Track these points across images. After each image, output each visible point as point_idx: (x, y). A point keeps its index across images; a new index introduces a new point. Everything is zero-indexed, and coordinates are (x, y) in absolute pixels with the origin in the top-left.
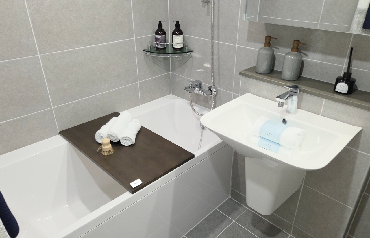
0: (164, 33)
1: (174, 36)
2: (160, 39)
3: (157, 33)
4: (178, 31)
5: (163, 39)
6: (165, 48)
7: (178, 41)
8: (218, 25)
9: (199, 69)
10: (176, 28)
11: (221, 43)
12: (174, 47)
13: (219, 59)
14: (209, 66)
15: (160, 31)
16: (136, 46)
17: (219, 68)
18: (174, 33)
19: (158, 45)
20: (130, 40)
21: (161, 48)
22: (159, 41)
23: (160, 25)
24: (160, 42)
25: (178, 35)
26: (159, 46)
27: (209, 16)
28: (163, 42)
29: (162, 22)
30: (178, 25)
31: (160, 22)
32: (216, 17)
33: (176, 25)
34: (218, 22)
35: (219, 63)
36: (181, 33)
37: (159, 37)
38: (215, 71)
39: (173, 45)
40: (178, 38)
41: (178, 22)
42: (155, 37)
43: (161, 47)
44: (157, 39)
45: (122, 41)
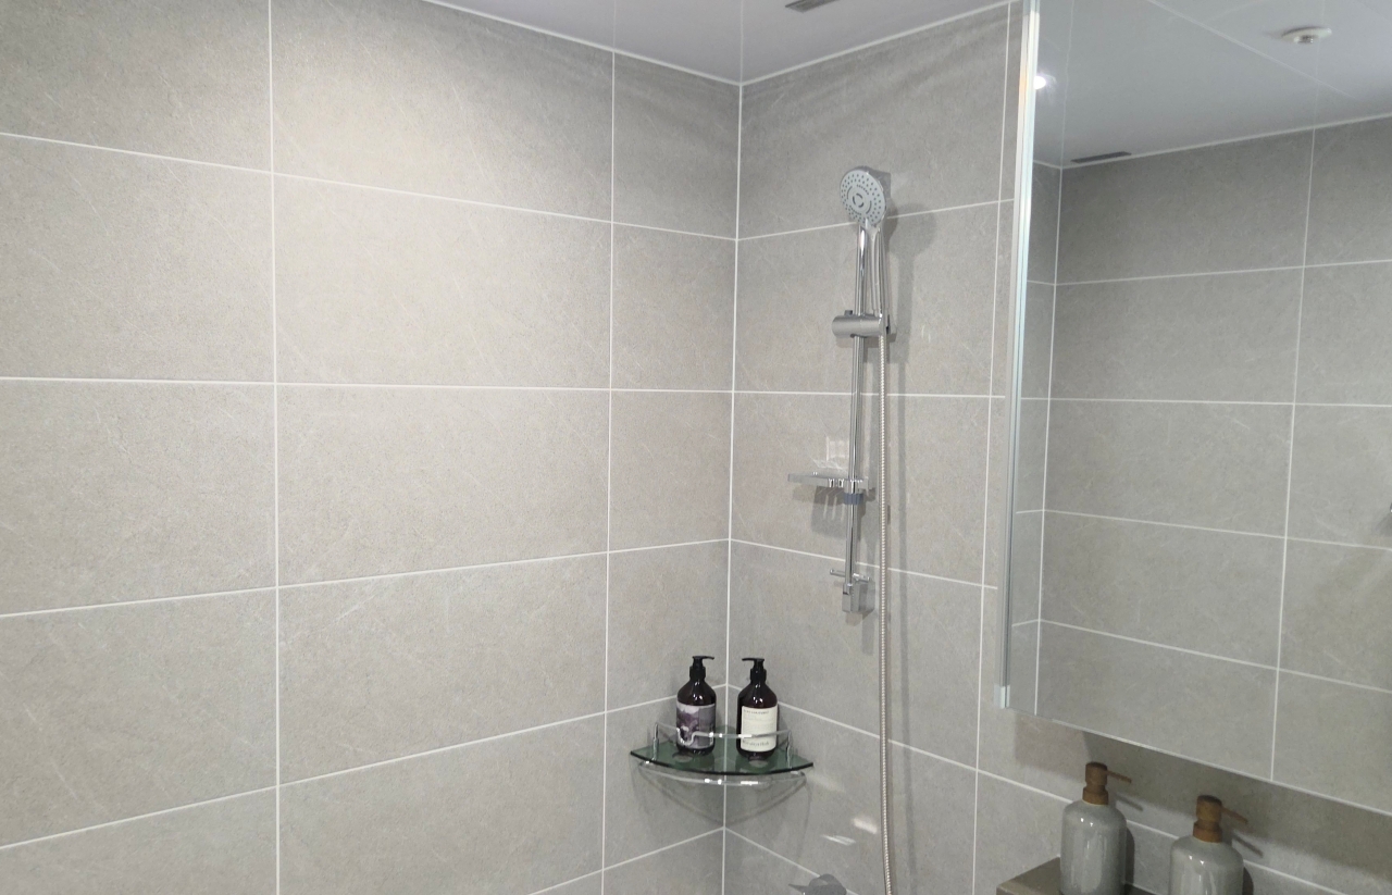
0: (710, 698)
1: (744, 708)
2: (694, 719)
3: (685, 696)
4: (758, 692)
5: (706, 717)
6: (712, 747)
7: (757, 728)
8: (905, 690)
9: (833, 833)
10: (753, 683)
11: (918, 754)
12: (744, 746)
13: (909, 808)
14: (872, 828)
15: (697, 688)
16: (609, 738)
17: (911, 846)
18: (744, 700)
19: (685, 739)
20: (589, 720)
21: (697, 750)
22: (692, 725)
23: (698, 669)
24: (694, 730)
25: (758, 706)
26: (688, 744)
27: (871, 653)
28: (703, 731)
29: (704, 661)
30: (758, 672)
31: (698, 661)
32: (896, 663)
33: (752, 672)
34: (905, 680)
35: (910, 824)
36: (768, 700)
37: (691, 710)
38: (897, 851)
39: (739, 741)
40: (758, 716)
41: (759, 663)
42: (678, 710)
43: (696, 747)
44: (682, 719)
45: (561, 726)
